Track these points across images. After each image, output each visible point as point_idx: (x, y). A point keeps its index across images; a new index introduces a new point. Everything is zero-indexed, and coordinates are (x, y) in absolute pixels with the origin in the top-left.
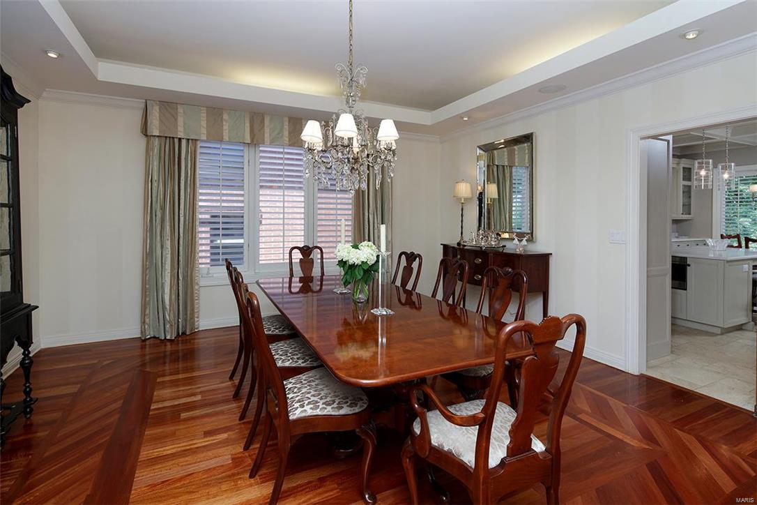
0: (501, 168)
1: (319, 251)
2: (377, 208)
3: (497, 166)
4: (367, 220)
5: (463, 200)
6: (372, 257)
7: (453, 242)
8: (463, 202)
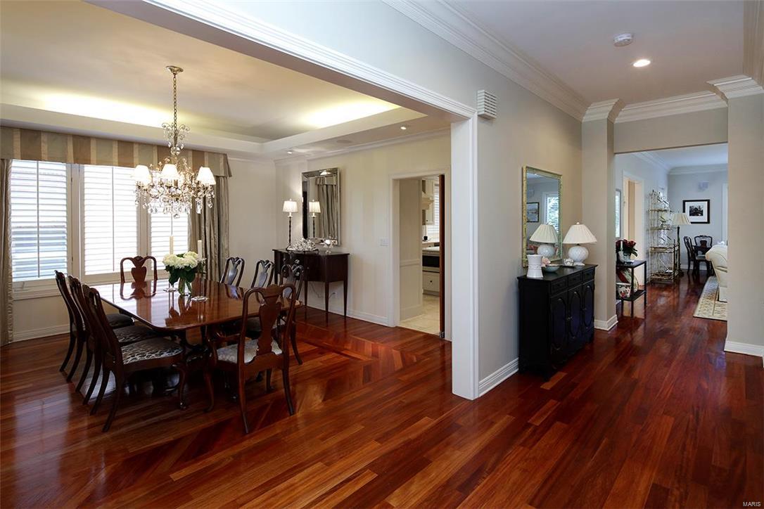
0: (329, 187)
1: (152, 260)
2: (213, 221)
3: (327, 185)
4: (203, 232)
5: (290, 214)
6: (193, 263)
7: (282, 248)
8: (290, 216)
